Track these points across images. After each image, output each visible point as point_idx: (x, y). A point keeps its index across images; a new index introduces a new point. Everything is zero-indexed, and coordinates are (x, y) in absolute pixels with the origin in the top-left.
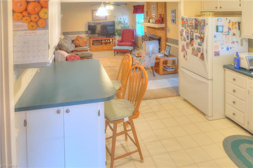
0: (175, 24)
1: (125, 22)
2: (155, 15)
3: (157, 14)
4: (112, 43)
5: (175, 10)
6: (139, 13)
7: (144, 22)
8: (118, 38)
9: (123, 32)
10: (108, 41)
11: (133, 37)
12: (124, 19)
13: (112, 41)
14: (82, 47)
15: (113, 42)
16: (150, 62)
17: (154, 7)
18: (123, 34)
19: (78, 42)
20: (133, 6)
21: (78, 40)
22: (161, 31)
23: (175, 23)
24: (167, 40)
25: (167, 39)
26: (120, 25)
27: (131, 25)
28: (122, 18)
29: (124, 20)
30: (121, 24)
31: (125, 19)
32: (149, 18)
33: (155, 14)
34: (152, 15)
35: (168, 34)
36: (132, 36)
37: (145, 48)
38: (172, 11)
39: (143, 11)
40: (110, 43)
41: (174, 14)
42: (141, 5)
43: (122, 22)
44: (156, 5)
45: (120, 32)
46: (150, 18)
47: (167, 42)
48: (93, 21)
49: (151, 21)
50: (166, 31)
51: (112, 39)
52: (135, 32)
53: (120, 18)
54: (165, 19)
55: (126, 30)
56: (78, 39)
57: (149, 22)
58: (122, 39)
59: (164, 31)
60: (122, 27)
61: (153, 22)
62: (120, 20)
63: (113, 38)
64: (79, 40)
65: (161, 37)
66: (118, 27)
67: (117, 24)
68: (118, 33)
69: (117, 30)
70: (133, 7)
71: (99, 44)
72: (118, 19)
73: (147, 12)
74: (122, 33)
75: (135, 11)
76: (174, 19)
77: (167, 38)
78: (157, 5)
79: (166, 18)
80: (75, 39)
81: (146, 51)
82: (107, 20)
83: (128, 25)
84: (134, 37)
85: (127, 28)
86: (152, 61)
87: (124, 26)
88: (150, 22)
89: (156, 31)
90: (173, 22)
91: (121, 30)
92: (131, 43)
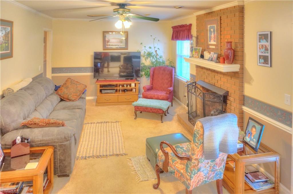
0: (271, 66)
1: (157, 54)
2: (215, 43)
3: (219, 41)
4: (134, 90)
5: (271, 32)
6: (182, 40)
7: (192, 56)
8: (145, 81)
9: (154, 72)
10: (129, 86)
11: (171, 81)
12: (156, 49)
13: (135, 86)
14: (73, 101)
15: (136, 88)
16: (212, 171)
17: (213, 27)
18: (153, 75)
19: (65, 90)
20: (172, 27)
21: (67, 88)
22: (229, 78)
23: (269, 65)
24: (244, 100)
25: (244, 98)
26: (149, 59)
27: (169, 60)
28: (153, 47)
29: (156, 51)
30: (152, 58)
31: (158, 49)
32: (201, 48)
33: (215, 41)
34: (209, 43)
35: (246, 86)
36: (170, 79)
37: (203, 139)
38: (260, 35)
39: (188, 36)
40: (131, 90)
41: (269, 43)
42: (186, 24)
43: (153, 54)
44: (219, 23)
45: (149, 70)
46: (205, 50)
47: (244, 105)
48: (104, 50)
49: (207, 55)
50: (243, 80)
51: (135, 84)
52: (175, 72)
53: (150, 48)
54: (239, 54)
55: (160, 68)
56: (67, 84)
57: (202, 56)
58: (152, 84)
59: (238, 81)
60: (152, 63)
61: (212, 59)
62: (149, 50)
63: (136, 82)
64: (70, 86)
65: (228, 91)
66: (146, 62)
67: (144, 57)
68: (145, 73)
69: (145, 66)
70: (172, 29)
71: (111, 91)
72: (146, 48)
73: (197, 38)
74: (152, 73)
75: (175, 35)
76: (268, 55)
77: (244, 96)
78: (221, 24)
79: (243, 52)
80: (62, 84)
81: (203, 146)
82: (127, 49)
83: (162, 59)
84: (173, 81)
85: (161, 65)
86: (217, 168)
87: (156, 61)
88: (205, 58)
89: (216, 76)
90: (262, 61)
91: (151, 67)
92: (167, 94)
